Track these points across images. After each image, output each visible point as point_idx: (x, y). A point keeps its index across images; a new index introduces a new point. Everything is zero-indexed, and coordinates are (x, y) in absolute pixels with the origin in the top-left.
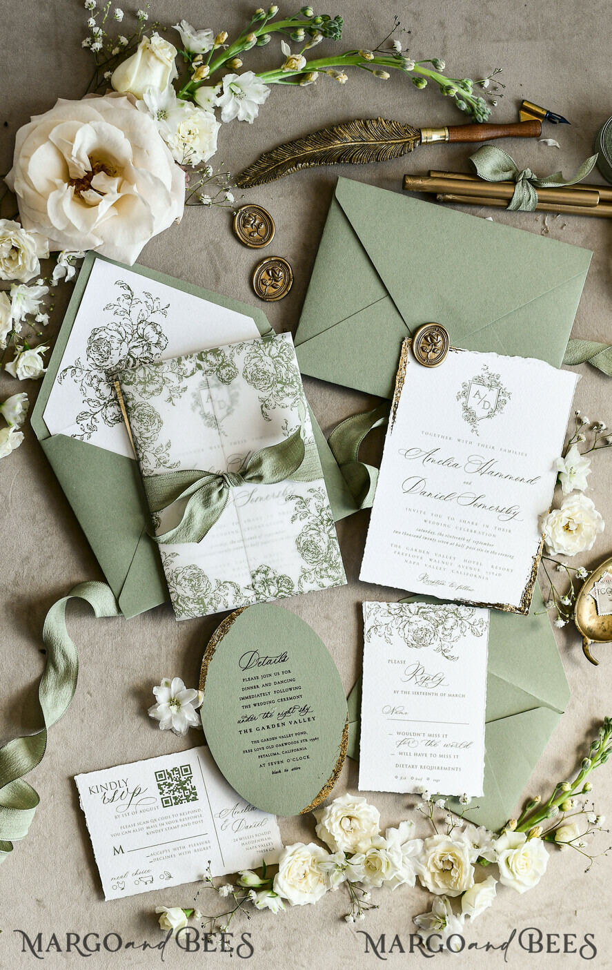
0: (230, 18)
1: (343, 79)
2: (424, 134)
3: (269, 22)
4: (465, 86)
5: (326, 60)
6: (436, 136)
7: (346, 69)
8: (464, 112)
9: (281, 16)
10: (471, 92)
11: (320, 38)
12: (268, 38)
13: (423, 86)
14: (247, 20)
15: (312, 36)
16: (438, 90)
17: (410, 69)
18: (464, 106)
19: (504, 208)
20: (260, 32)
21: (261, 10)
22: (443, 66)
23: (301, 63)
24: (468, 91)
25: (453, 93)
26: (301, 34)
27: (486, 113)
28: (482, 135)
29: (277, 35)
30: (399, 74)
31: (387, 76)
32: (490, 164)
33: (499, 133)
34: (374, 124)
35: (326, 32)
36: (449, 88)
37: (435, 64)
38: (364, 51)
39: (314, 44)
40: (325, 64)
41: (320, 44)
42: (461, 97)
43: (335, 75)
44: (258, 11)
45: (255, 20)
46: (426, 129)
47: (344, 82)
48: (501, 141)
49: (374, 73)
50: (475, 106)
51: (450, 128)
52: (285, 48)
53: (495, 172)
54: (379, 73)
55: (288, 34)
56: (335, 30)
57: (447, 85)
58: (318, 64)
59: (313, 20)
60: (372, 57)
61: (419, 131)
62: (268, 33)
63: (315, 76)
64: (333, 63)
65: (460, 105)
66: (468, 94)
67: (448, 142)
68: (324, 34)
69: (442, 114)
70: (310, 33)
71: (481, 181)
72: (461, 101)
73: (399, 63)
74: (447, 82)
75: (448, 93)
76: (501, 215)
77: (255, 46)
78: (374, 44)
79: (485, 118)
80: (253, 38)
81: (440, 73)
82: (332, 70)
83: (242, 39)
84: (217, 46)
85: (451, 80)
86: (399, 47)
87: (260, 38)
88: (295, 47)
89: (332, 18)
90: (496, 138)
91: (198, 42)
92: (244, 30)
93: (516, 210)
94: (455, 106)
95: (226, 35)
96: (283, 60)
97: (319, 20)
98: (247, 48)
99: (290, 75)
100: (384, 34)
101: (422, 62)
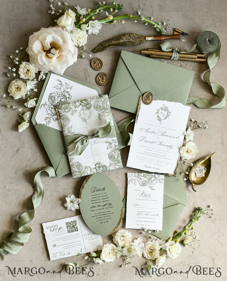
0: (91, 5)
1: (123, 22)
2: (147, 38)
3: (102, 6)
4: (158, 24)
5: (119, 17)
6: (150, 39)
7: (124, 19)
8: (158, 32)
9: (106, 5)
10: (160, 26)
11: (117, 11)
12: (102, 11)
13: (146, 24)
14: (96, 6)
15: (115, 10)
16: (151, 25)
17: (143, 20)
18: (158, 30)
19: (169, 59)
20: (100, 9)
21: (100, 3)
22: (152, 19)
23: (111, 18)
24: (159, 26)
25: (155, 26)
26: (112, 9)
27: (164, 32)
28: (163, 38)
29: (105, 10)
30: (139, 21)
31: (136, 21)
32: (165, 47)
34: (132, 35)
35: (119, 9)
36: (154, 25)
37: (150, 18)
38: (130, 14)
39: (115, 12)
40: (118, 18)
41: (117, 12)
42: (157, 28)
43: (121, 21)
44: (99, 3)
45: (98, 6)
46: (147, 36)
47: (124, 23)
49: (132, 20)
50: (161, 30)
51: (154, 36)
52: (107, 14)
53: (167, 49)
54: (134, 21)
55: (108, 10)
56: (121, 8)
57: (153, 24)
58: (116, 18)
59: (115, 6)
60: (132, 16)
61: (145, 37)
62: (102, 9)
63: (115, 21)
64: (120, 18)
65: (157, 30)
66: (159, 27)
67: (154, 40)
68: (118, 9)
69: (152, 32)
70: (114, 9)
71: (163, 51)
72: (157, 29)
73: (140, 18)
74: (153, 23)
75: (154, 26)
76: (169, 61)
77: (98, 13)
78: (132, 12)
79: (164, 33)
80: (98, 11)
81: (152, 21)
82: (120, 20)
83: (95, 11)
84: (87, 13)
85: (155, 23)
86: (139, 13)
87: (100, 11)
88: (110, 13)
89: (121, 5)
90: (167, 39)
91: (82, 12)
92: (95, 8)
93: (173, 60)
94: (156, 30)
95: (90, 10)
96: (106, 17)
97: (117, 6)
98: (96, 13)
99: (108, 21)
100: (135, 10)
101: (146, 17)
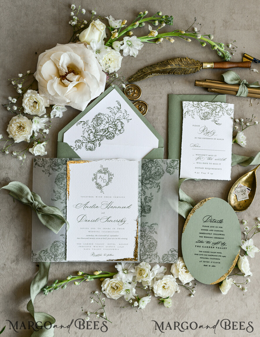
0: (130, 16)
1: (173, 41)
2: (204, 65)
3: (144, 18)
4: (221, 46)
5: (166, 33)
6: (209, 66)
7: (174, 37)
8: (220, 57)
9: (150, 15)
10: (224, 49)
11: (164, 25)
12: (144, 24)
13: (204, 45)
14: (136, 17)
15: (161, 24)
16: (210, 47)
17: (199, 38)
18: (221, 54)
19: (235, 95)
20: (140, 21)
21: (141, 13)
22: (212, 38)
23: (156, 34)
24: (222, 48)
25: (216, 48)
26: (157, 23)
27: (229, 57)
28: (227, 66)
29: (148, 23)
30: (195, 40)
31: (190, 40)
32: (230, 77)
33: (234, 66)
34: (185, 59)
35: (166, 22)
36: (214, 46)
37: (209, 36)
38: (181, 30)
39: (162, 27)
40: (166, 35)
41: (164, 27)
42: (219, 50)
43: (169, 39)
45: (139, 17)
46: (205, 62)
48: (235, 69)
49: (185, 39)
50: (225, 54)
51: (214, 63)
52: (150, 28)
53: (232, 81)
54: (187, 39)
55: (152, 23)
56: (170, 21)
58: (163, 35)
59: (162, 17)
60: (184, 32)
61: (202, 63)
62: (144, 22)
63: (162, 40)
64: (169, 35)
65: (219, 53)
66: (223, 49)
67: (214, 68)
68: (166, 23)
69: (211, 57)
70: (160, 22)
71: (226, 83)
72: (219, 52)
73: (195, 36)
74: (213, 44)
75: (214, 48)
76: (234, 97)
77: (139, 27)
78: (186, 28)
79: (229, 59)
80: (137, 23)
81: (211, 40)
82: (169, 37)
83: (134, 24)
84: (123, 26)
85: (216, 43)
86: (196, 30)
87: (140, 24)
88: (154, 27)
89: (169, 17)
90: (233, 67)
91: (115, 24)
92: (135, 20)
93: (240, 96)
94: (217, 54)
95: (126, 21)
96: (149, 32)
97: (164, 17)
98: (135, 27)
99: (152, 39)
100: (190, 25)
101: (205, 35)
